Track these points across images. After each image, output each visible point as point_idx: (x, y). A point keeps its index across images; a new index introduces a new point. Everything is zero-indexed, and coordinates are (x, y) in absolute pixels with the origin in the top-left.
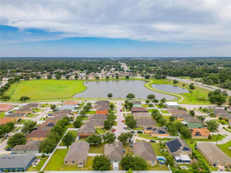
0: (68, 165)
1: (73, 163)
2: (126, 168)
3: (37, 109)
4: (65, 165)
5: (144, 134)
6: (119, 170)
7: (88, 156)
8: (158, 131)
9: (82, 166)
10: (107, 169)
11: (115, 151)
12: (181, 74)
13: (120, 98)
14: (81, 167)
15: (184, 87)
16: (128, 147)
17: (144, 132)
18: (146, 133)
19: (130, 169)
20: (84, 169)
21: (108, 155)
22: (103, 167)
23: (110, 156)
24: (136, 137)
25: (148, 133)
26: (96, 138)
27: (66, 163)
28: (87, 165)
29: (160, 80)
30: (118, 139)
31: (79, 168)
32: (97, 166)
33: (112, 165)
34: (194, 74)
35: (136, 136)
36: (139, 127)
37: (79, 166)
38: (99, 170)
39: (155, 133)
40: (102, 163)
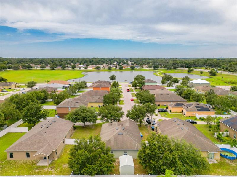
0: (15, 162)
1: (28, 156)
2: (155, 167)
3: (10, 89)
4: (9, 161)
5: (170, 113)
6: (135, 174)
7: (66, 145)
8: (196, 107)
9: (46, 163)
10: (106, 169)
11: (124, 133)
12: (195, 64)
13: (126, 81)
14: (43, 167)
15: (201, 75)
16: (148, 130)
17: (170, 111)
18: (173, 113)
19: (167, 170)
20: (50, 170)
21: (109, 141)
22: (94, 166)
23: (112, 143)
24: (157, 117)
25: (177, 112)
26: (86, 113)
27: (12, 156)
28: (60, 161)
29: (171, 70)
30: (128, 116)
31: (39, 168)
32: (77, 163)
33: (119, 162)
34: (211, 64)
35: (157, 115)
36: (159, 105)
37: (39, 164)
38: (83, 174)
39: (191, 110)
40: (92, 154)
